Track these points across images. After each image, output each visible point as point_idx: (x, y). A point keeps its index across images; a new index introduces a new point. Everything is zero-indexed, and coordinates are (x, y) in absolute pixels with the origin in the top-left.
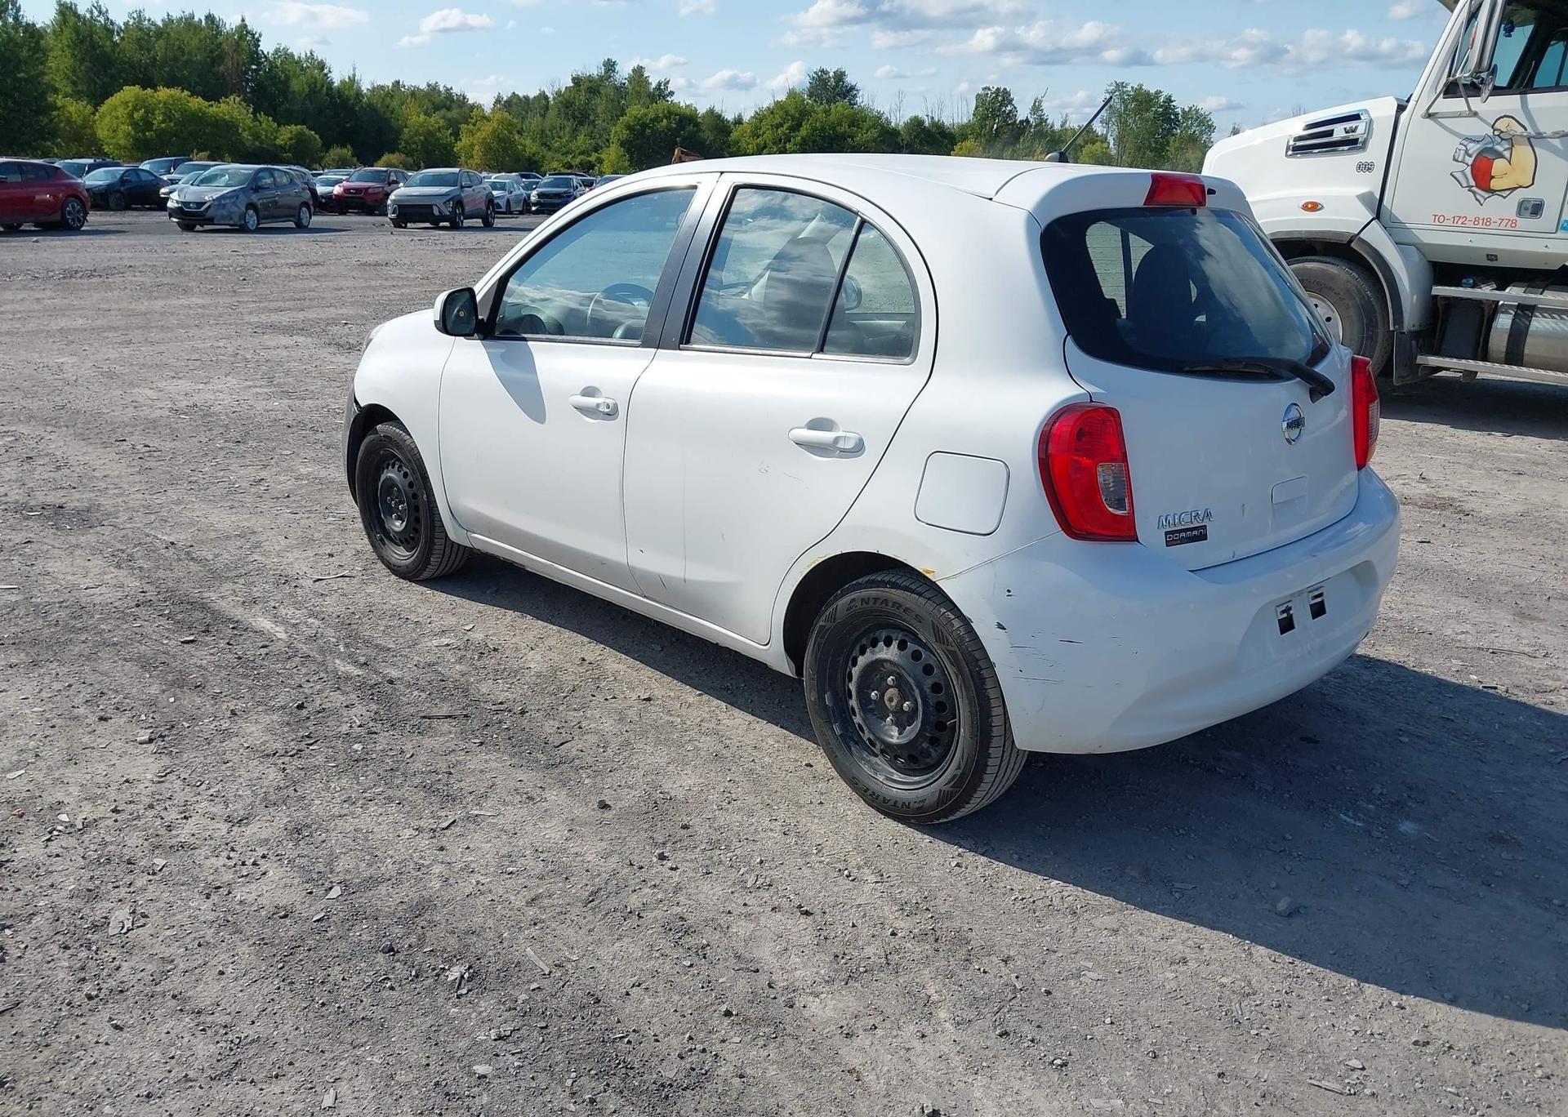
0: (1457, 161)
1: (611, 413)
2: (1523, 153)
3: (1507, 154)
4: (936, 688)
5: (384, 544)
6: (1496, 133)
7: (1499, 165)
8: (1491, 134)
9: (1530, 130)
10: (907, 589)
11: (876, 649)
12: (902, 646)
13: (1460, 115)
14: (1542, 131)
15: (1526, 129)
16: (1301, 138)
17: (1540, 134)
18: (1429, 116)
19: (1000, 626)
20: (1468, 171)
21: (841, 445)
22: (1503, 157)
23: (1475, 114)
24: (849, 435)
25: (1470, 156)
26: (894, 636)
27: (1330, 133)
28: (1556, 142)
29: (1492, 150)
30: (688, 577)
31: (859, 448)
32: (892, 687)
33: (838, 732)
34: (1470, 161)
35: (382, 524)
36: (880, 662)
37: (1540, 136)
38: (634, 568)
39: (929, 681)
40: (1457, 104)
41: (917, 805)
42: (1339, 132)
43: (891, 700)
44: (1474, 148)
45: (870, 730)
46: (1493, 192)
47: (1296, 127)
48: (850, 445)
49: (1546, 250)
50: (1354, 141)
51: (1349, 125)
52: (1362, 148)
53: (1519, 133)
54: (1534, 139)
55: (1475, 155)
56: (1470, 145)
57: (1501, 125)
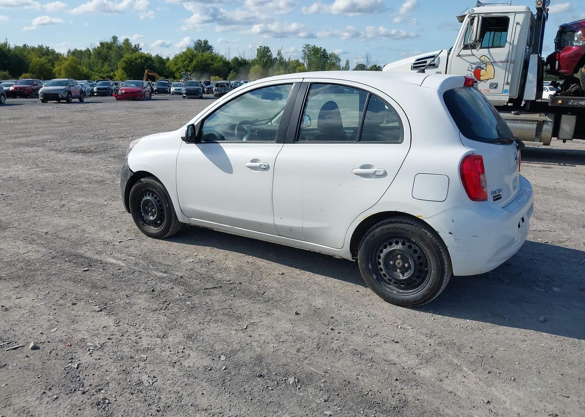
0: (469, 71)
1: (267, 168)
2: (490, 67)
3: (485, 68)
4: (419, 258)
5: (144, 226)
6: (481, 61)
7: (482, 72)
8: (479, 61)
9: (491, 60)
10: (406, 223)
11: (392, 246)
12: (403, 244)
13: (469, 55)
16: (414, 64)
17: (495, 61)
18: (459, 56)
19: (450, 233)
20: (473, 74)
21: (377, 174)
23: (474, 55)
24: (380, 170)
25: (473, 69)
26: (399, 241)
27: (426, 62)
28: (500, 64)
29: (480, 67)
30: (304, 226)
31: (385, 174)
32: (399, 259)
33: (375, 277)
34: (473, 70)
35: (142, 218)
36: (394, 250)
37: (495, 62)
38: (277, 225)
39: (416, 256)
40: (468, 52)
41: (412, 300)
42: (428, 62)
43: (399, 264)
44: (474, 66)
45: (390, 276)
46: (481, 81)
47: (412, 60)
48: (381, 173)
49: (499, 99)
50: (434, 65)
51: (432, 59)
52: (437, 67)
53: (488, 61)
54: (493, 63)
55: (474, 69)
56: (473, 65)
57: (482, 58)
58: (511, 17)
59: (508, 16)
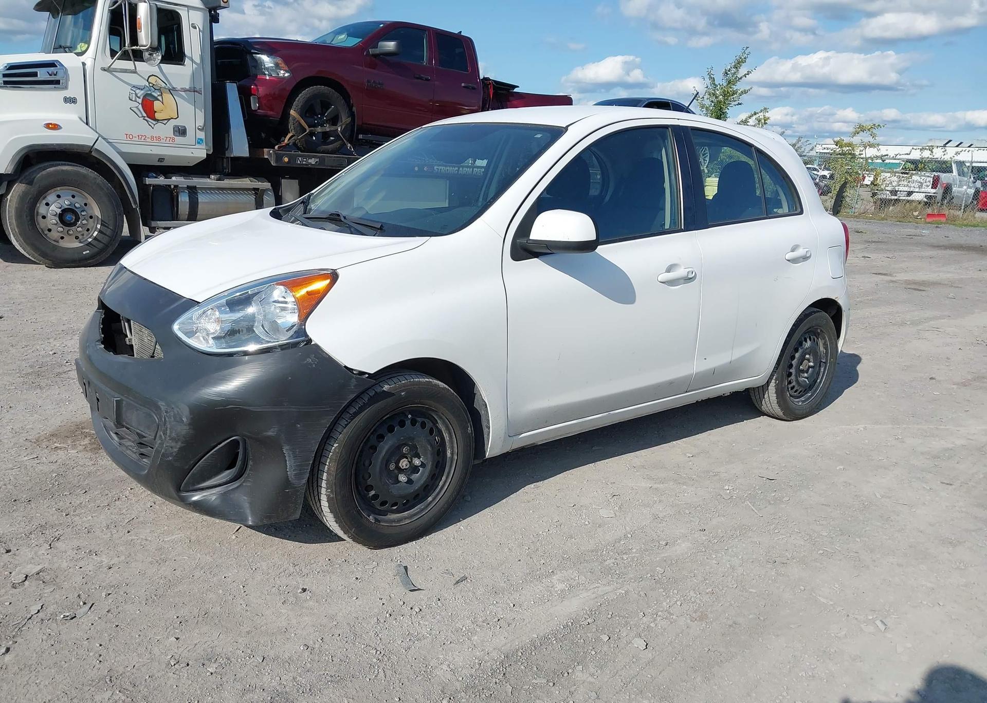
0: (132, 100)
1: (693, 277)
2: (167, 97)
3: (160, 98)
6: (151, 85)
7: (157, 105)
8: (148, 85)
9: (168, 85)
11: (803, 346)
12: (810, 339)
13: (126, 71)
14: (175, 87)
15: (166, 84)
17: (174, 88)
18: (106, 69)
20: (140, 107)
22: (158, 100)
23: (135, 72)
25: (139, 98)
27: (35, 74)
28: (183, 93)
29: (151, 95)
30: (732, 359)
31: (810, 255)
32: (806, 359)
33: (788, 395)
34: (140, 100)
36: (805, 351)
37: (174, 89)
42: (42, 74)
43: (805, 365)
44: (140, 93)
45: (799, 385)
46: (158, 120)
49: (192, 155)
50: (58, 82)
51: (51, 70)
52: (66, 88)
53: (163, 86)
54: (172, 91)
55: (142, 97)
56: (138, 91)
57: (152, 80)
58: (183, 13)
59: (178, 11)
